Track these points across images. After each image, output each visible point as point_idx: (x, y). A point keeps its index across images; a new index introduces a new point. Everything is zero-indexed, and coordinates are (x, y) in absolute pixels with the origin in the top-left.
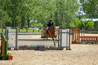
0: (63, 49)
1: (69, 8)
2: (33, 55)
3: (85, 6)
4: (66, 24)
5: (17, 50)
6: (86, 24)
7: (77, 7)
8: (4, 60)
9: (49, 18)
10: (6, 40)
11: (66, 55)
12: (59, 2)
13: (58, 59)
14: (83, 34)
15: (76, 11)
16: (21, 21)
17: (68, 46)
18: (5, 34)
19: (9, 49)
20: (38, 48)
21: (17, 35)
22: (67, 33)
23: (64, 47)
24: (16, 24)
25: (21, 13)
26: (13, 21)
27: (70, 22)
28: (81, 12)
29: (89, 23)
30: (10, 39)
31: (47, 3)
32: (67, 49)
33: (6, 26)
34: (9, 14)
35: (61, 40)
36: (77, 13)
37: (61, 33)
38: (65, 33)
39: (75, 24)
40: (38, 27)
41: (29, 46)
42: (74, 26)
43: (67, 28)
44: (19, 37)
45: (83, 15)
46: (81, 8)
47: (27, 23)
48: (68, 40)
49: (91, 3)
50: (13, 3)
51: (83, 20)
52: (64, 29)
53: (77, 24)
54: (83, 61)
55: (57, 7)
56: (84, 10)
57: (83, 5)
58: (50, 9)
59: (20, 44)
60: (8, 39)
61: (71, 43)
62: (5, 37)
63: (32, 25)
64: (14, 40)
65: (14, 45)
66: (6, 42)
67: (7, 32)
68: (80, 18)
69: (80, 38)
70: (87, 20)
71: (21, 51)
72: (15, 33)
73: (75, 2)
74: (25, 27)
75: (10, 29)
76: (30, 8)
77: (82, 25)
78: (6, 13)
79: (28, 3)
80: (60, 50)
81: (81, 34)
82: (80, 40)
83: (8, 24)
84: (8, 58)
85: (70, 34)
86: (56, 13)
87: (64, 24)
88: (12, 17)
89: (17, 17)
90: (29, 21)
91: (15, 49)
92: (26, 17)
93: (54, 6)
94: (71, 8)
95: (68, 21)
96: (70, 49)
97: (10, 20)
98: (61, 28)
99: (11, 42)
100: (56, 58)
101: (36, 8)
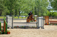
0: (39, 28)
1: (43, 4)
2: (22, 32)
3: (52, 3)
4: (41, 14)
5: (13, 28)
6: (53, 14)
7: (48, 4)
8: (5, 34)
9: (32, 11)
10: (6, 23)
11: (41, 32)
12: (37, 1)
13: (36, 34)
14: (51, 20)
15: (47, 6)
16: (15, 12)
17: (42, 26)
18: (6, 19)
19: (8, 28)
20: (25, 28)
21: (13, 20)
22: (42, 19)
23: (40, 27)
24: (12, 14)
25: (15, 7)
26: (10, 12)
27: (44, 13)
28: (50, 7)
29: (54, 13)
30: (9, 22)
31: (30, 2)
32: (42, 28)
33: (7, 15)
34: (8, 8)
35: (38, 23)
36: (47, 8)
37: (38, 19)
38: (40, 19)
39: (46, 14)
40: (25, 15)
41: (20, 26)
42: (46, 15)
43: (42, 16)
44: (14, 21)
45: (51, 9)
46: (50, 5)
47: (18, 13)
48: (43, 23)
49: (56, 2)
50: (11, 2)
51: (51, 11)
52: (40, 16)
53: (48, 14)
54: (51, 35)
55: (36, 4)
56: (52, 6)
57: (51, 3)
58: (32, 5)
59: (14, 25)
60: (7, 22)
61: (44, 24)
62: (6, 21)
63: (21, 15)
64: (11, 23)
65: (11, 26)
66: (6, 24)
67: (7, 18)
68: (49, 10)
69: (50, 22)
70: (54, 11)
71: (15, 29)
72: (11, 19)
73: (46, 1)
74: (17, 16)
75: (8, 17)
76: (20, 5)
77: (51, 14)
78: (6, 8)
79: (19, 2)
80: (38, 28)
81: (50, 20)
82: (50, 23)
83: (7, 14)
84: (8, 33)
85: (43, 20)
86: (35, 7)
87: (40, 14)
88: (10, 10)
89: (13, 10)
90: (20, 12)
91: (11, 28)
92: (18, 10)
93: (34, 3)
94: (44, 5)
95: (42, 12)
96: (43, 28)
97: (8, 11)
98: (38, 16)
99: (9, 24)
100: (36, 33)
101: (24, 5)
